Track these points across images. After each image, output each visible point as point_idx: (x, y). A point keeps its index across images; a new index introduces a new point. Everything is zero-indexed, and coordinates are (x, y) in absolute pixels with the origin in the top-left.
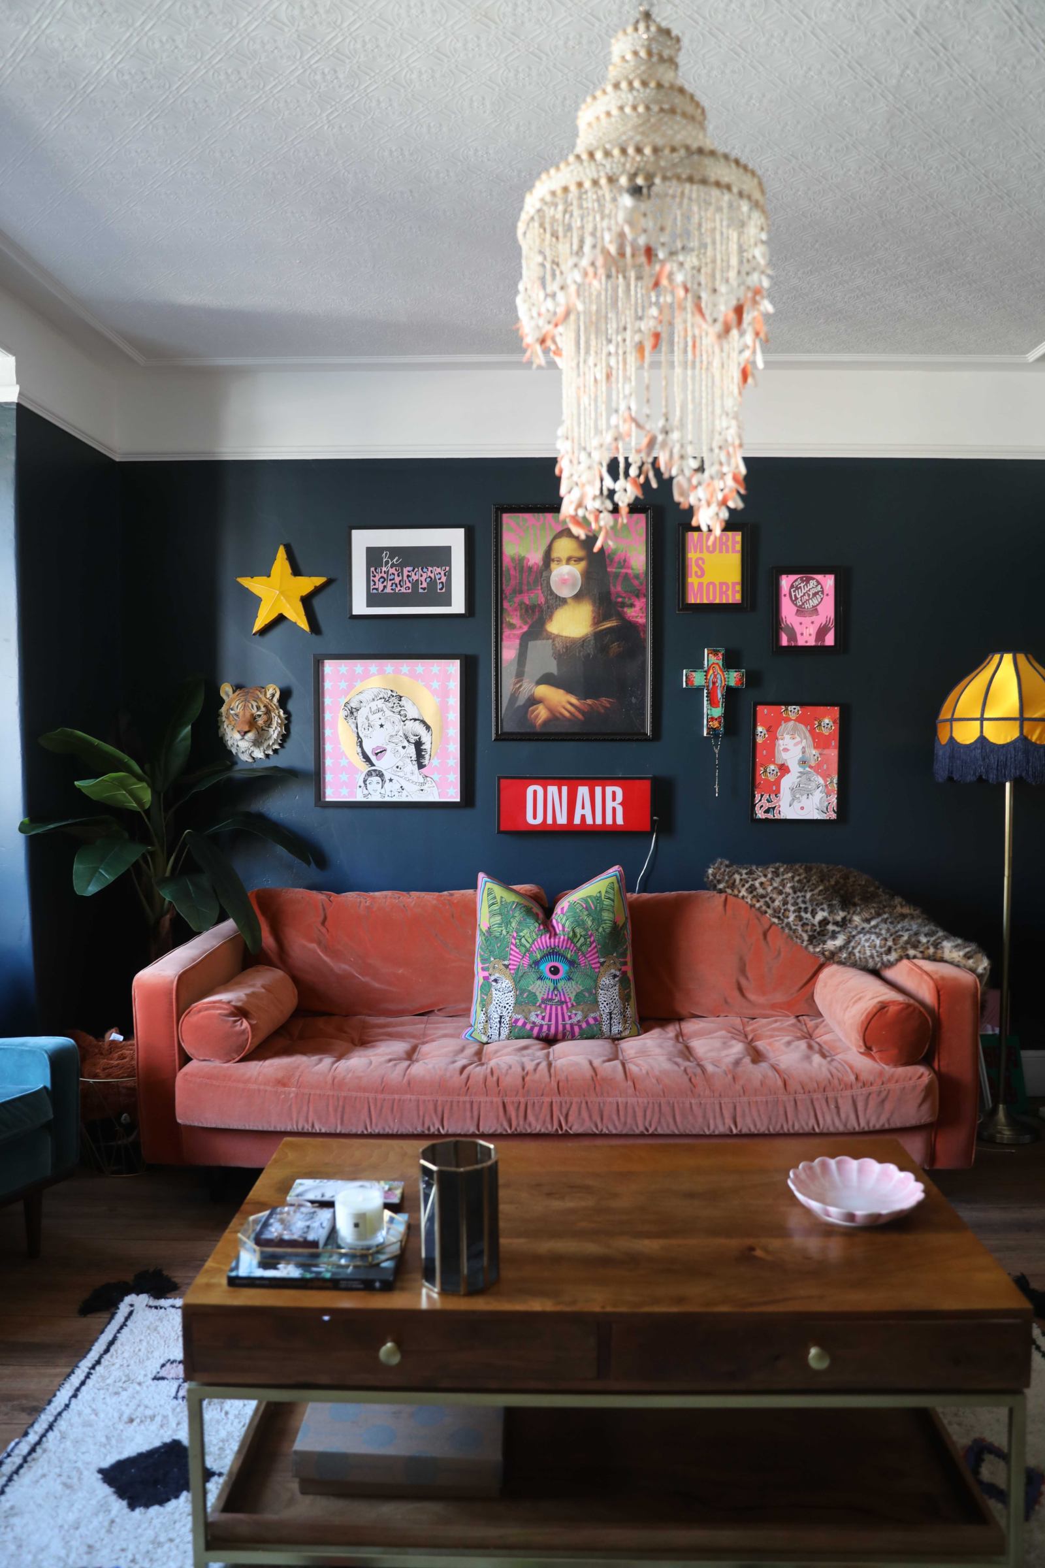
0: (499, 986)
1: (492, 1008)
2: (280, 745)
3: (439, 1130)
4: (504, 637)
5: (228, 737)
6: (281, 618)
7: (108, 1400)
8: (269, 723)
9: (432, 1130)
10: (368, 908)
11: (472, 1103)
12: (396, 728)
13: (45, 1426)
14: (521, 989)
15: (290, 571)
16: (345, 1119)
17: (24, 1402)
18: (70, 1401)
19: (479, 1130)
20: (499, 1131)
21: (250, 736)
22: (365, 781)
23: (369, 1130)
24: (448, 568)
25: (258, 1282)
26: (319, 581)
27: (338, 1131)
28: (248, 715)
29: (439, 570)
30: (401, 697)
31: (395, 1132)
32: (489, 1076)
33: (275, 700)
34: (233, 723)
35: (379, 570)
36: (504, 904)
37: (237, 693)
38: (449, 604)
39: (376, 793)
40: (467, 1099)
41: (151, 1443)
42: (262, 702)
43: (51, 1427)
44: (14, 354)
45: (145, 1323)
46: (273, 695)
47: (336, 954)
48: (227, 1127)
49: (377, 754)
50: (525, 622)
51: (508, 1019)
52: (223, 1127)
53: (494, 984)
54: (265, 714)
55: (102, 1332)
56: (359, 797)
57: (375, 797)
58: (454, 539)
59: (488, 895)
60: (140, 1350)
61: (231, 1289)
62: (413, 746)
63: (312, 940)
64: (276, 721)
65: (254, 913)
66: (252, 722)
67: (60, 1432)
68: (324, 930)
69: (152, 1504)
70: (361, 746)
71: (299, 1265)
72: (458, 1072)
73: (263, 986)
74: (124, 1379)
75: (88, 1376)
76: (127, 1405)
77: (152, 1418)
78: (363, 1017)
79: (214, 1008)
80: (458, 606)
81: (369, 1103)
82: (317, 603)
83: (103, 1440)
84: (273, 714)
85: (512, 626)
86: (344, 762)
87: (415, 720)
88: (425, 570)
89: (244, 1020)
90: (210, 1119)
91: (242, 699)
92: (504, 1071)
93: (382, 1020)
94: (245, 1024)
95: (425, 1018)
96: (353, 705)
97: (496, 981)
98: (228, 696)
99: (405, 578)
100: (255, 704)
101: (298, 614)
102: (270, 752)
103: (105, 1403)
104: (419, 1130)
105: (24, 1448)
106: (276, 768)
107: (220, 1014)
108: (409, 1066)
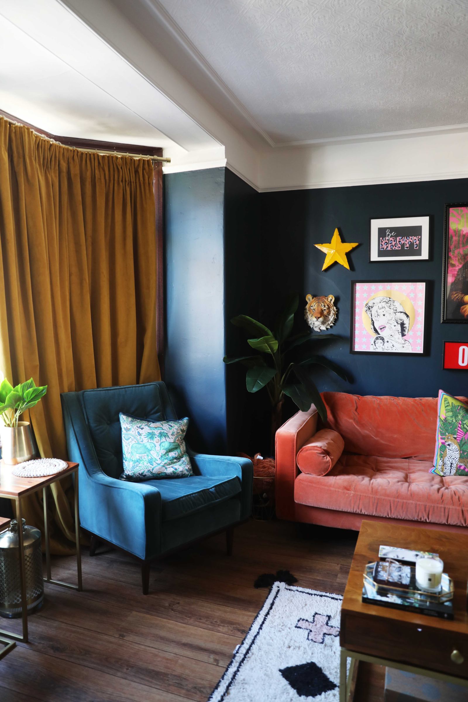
0: (451, 448)
1: (446, 459)
2: (333, 324)
3: (426, 520)
4: (449, 271)
5: (309, 320)
6: (336, 263)
7: (276, 633)
8: (329, 313)
9: (422, 519)
10: (379, 404)
11: (445, 508)
12: (391, 316)
13: (251, 641)
14: (463, 451)
15: (340, 240)
16: (378, 509)
17: (238, 626)
18: (259, 631)
19: (447, 522)
20: (459, 524)
21: (321, 319)
22: (375, 342)
23: (390, 516)
24: (420, 237)
25: (378, 603)
26: (354, 245)
27: (373, 515)
28: (320, 310)
29: (415, 238)
30: (394, 301)
31: (402, 519)
32: (454, 495)
33: (332, 302)
34: (312, 313)
35: (384, 239)
36: (453, 407)
37: (314, 299)
38: (420, 255)
39: (380, 348)
40: (442, 506)
41: (301, 661)
42: (326, 303)
43: (253, 642)
44: (225, 145)
45: (286, 597)
46: (331, 300)
47: (362, 426)
48: (319, 507)
49: (381, 329)
50: (461, 263)
51: (455, 465)
52: (317, 506)
53: (448, 446)
54: (327, 309)
55: (267, 598)
56: (372, 349)
57: (380, 350)
58: (423, 222)
59: (445, 401)
60: (286, 611)
61: (365, 604)
62: (399, 325)
63: (351, 418)
64: (332, 312)
65: (324, 404)
66: (322, 313)
67: (258, 645)
68: (356, 413)
69: (309, 695)
70: (373, 325)
71: (399, 597)
72: (437, 492)
73: (332, 440)
74: (282, 624)
75: (265, 619)
76: (286, 638)
77: (299, 648)
78: (376, 457)
79: (314, 449)
80: (425, 255)
81: (390, 503)
82: (353, 255)
83: (278, 654)
84: (331, 309)
85: (453, 265)
86: (364, 332)
87: (401, 312)
88: (408, 238)
89: (328, 456)
90: (311, 502)
91: (317, 302)
92: (461, 493)
93: (385, 459)
94: (328, 458)
95: (407, 460)
96: (370, 304)
97: (449, 445)
98: (309, 300)
99: (398, 242)
100: (323, 304)
101: (344, 261)
102: (329, 327)
103: (275, 635)
104: (416, 518)
105: (243, 650)
106: (331, 335)
107: (317, 453)
108: (409, 486)
